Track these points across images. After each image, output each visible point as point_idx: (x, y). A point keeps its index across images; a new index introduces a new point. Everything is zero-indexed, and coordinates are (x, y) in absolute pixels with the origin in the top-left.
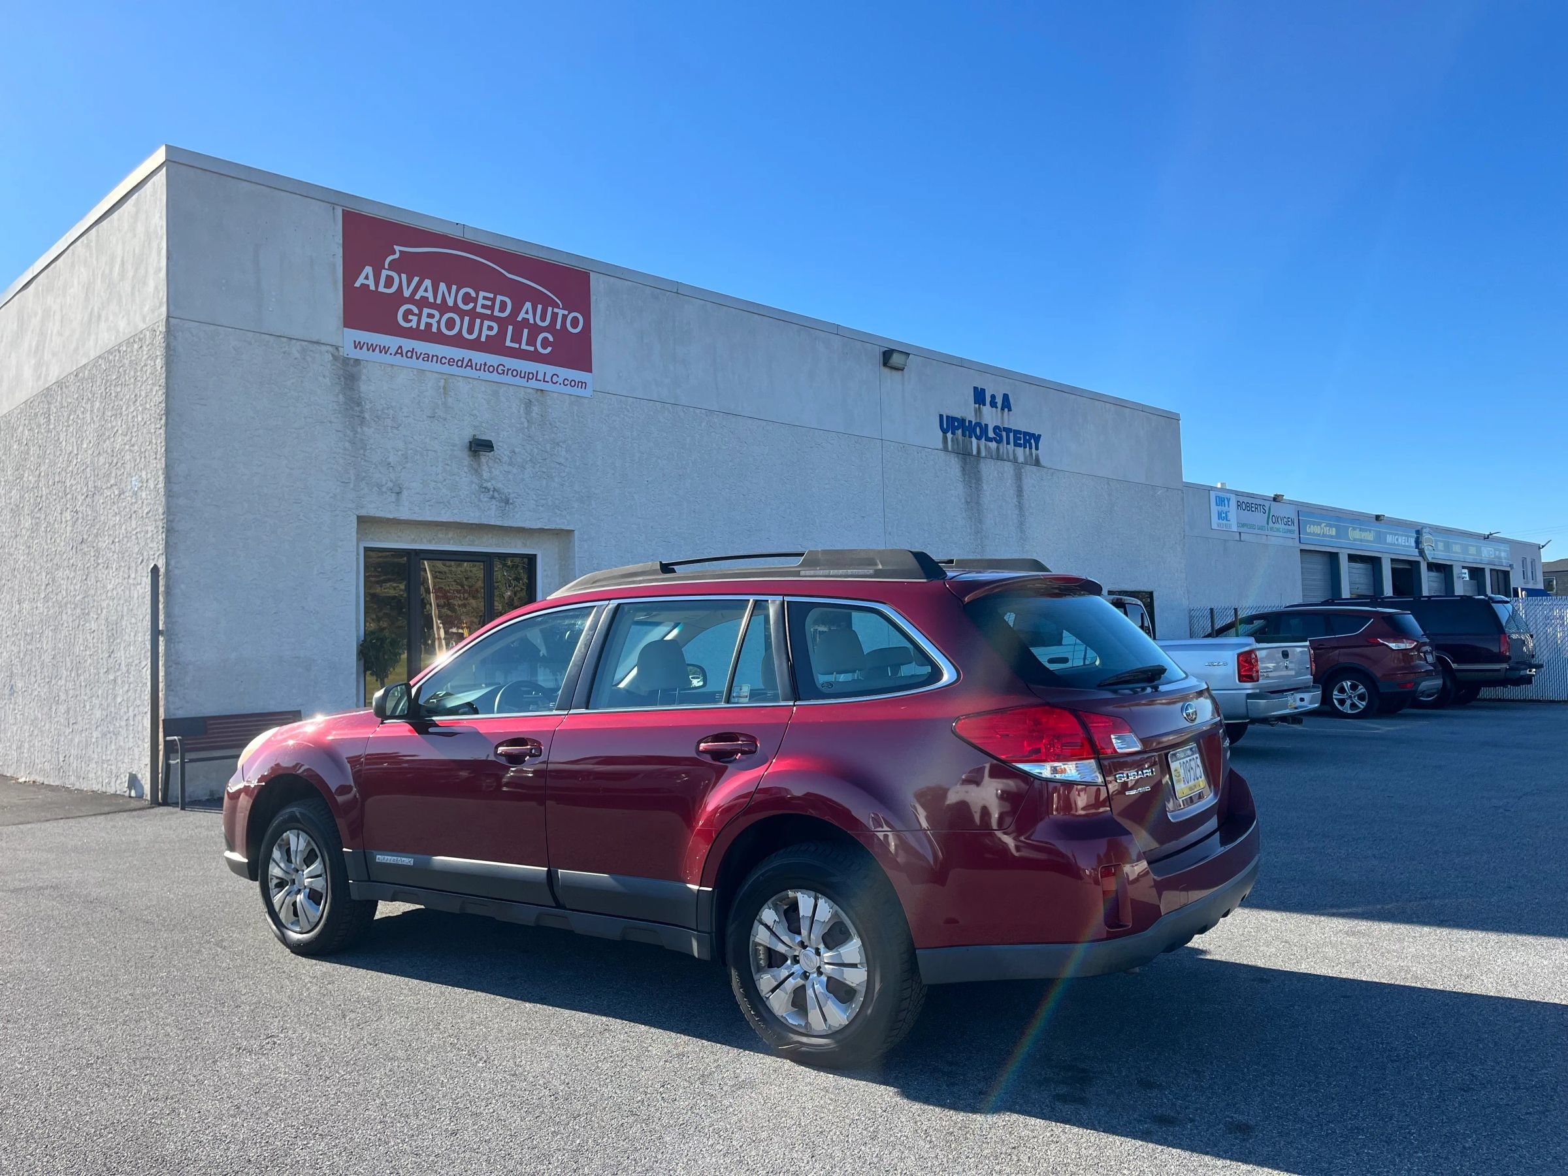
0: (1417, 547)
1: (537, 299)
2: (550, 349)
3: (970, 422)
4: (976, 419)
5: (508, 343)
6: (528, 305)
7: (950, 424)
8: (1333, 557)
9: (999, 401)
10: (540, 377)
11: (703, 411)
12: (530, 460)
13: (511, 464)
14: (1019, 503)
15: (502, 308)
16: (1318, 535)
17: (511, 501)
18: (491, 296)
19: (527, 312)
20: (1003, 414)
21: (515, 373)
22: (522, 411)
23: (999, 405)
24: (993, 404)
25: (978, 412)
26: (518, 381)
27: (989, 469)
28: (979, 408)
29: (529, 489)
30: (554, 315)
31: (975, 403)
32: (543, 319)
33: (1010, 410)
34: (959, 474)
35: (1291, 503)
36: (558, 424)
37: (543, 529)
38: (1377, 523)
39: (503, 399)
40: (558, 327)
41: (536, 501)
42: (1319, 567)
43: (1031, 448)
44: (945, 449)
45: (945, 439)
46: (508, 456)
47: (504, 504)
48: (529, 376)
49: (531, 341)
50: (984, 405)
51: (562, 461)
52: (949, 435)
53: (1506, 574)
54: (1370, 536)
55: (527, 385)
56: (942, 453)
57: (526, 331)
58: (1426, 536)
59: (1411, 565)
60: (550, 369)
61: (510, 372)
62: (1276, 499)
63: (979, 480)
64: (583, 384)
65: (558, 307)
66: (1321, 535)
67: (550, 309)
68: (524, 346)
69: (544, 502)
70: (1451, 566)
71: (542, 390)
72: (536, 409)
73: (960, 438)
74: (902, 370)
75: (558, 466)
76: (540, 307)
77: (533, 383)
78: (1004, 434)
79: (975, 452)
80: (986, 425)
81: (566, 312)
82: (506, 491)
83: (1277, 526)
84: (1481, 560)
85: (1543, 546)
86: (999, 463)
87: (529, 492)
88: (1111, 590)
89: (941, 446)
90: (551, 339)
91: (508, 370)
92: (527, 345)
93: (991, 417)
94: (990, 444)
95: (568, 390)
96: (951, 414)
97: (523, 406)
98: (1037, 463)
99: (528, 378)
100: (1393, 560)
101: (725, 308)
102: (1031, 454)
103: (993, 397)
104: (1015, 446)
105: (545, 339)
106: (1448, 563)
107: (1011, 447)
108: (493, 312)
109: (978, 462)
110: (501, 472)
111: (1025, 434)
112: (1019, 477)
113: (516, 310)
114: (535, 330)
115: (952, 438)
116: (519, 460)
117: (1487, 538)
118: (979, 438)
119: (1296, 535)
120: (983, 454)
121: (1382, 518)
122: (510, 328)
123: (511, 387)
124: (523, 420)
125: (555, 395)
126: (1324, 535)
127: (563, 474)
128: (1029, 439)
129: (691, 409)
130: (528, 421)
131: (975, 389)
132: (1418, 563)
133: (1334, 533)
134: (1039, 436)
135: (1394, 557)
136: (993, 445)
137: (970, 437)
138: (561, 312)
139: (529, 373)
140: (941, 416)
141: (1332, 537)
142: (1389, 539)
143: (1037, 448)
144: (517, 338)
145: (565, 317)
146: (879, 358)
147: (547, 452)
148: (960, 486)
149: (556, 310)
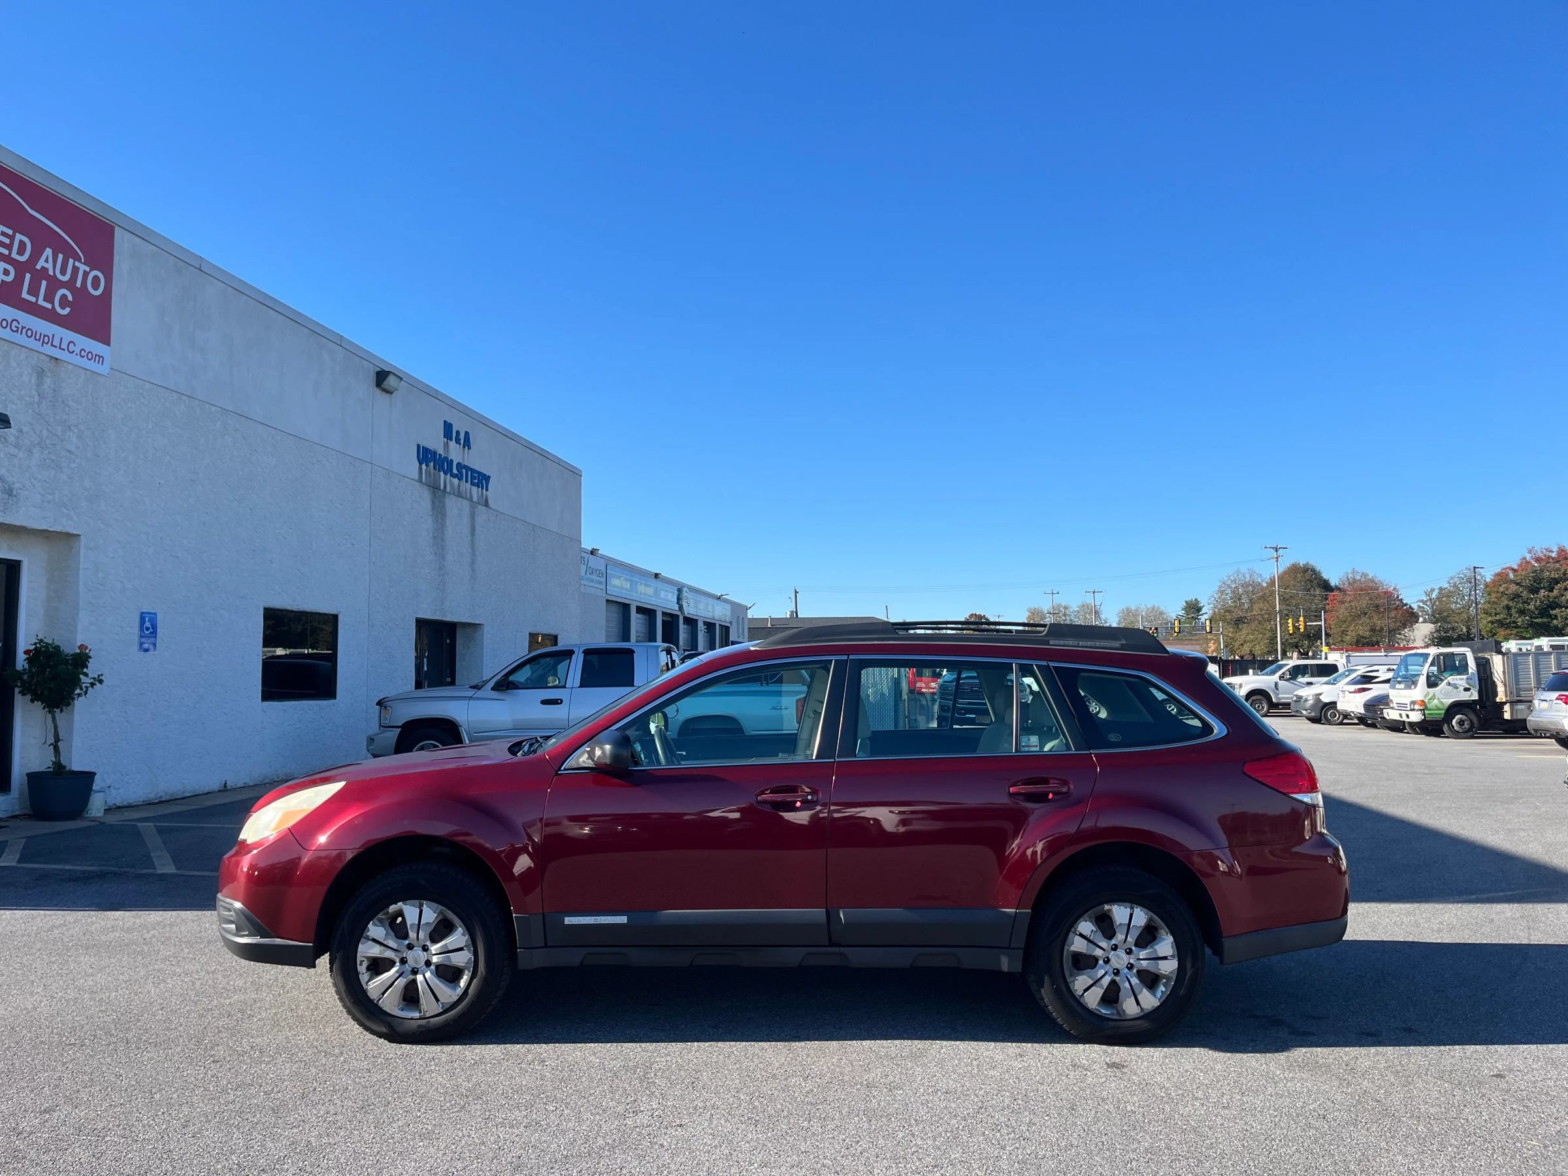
0: (678, 603)
1: (59, 246)
2: (68, 310)
3: (440, 455)
4: (445, 454)
5: (25, 295)
6: (48, 252)
7: (425, 455)
8: (625, 608)
9: (462, 436)
10: (57, 342)
11: (219, 409)
12: (39, 444)
13: (17, 446)
14: (472, 541)
15: (21, 251)
16: (618, 587)
17: (15, 493)
18: (10, 232)
19: (46, 260)
20: (464, 450)
21: (29, 333)
22: (33, 381)
23: (462, 442)
24: (458, 441)
25: (446, 446)
26: (32, 343)
27: (452, 504)
28: (447, 442)
29: (35, 479)
30: (75, 270)
31: (445, 437)
32: (63, 272)
33: (469, 448)
34: (429, 507)
35: (603, 557)
36: (71, 403)
37: (47, 530)
38: (655, 581)
39: (14, 364)
40: (78, 285)
41: (43, 495)
42: (615, 614)
43: (482, 489)
44: (420, 481)
45: (421, 469)
46: (15, 436)
47: (7, 496)
48: (45, 339)
49: (49, 298)
50: (451, 440)
51: (73, 449)
52: (424, 466)
53: (727, 628)
54: (650, 591)
55: (41, 350)
56: (418, 484)
57: (44, 283)
58: (685, 594)
59: (672, 619)
60: (67, 335)
61: (24, 330)
62: (593, 552)
63: (444, 515)
64: (100, 358)
65: (80, 261)
66: (620, 587)
67: (71, 261)
68: (41, 302)
69: (51, 497)
70: (697, 620)
71: (57, 359)
72: (48, 381)
73: (432, 470)
74: (392, 393)
75: (68, 454)
76: (61, 256)
77: (48, 349)
78: (464, 471)
79: (442, 487)
80: (452, 461)
81: (88, 269)
82: (10, 479)
83: (592, 577)
84: (713, 616)
85: (750, 608)
86: (460, 499)
87: (35, 483)
88: (531, 632)
89: (416, 477)
90: (70, 298)
91: (23, 328)
92: (44, 300)
93: (455, 453)
94: (453, 479)
95: (84, 362)
96: (425, 446)
97: (35, 375)
98: (486, 504)
99: (43, 342)
100: (664, 613)
101: (244, 297)
102: (482, 494)
103: (458, 433)
104: (471, 484)
105: (64, 297)
106: (695, 618)
107: (469, 484)
108: (10, 253)
109: (444, 497)
110: (6, 455)
111: (478, 472)
112: (473, 516)
113: (35, 256)
114: (54, 285)
115: (426, 469)
116: (26, 441)
117: (719, 598)
118: (445, 474)
119: (603, 587)
120: (448, 489)
121: (660, 576)
122: (28, 276)
123: (24, 350)
124: (34, 392)
125: (71, 367)
126: (622, 588)
127: (73, 465)
128: (481, 480)
129: (207, 406)
130: (39, 395)
131: (445, 422)
132: (678, 616)
133: (628, 587)
134: (489, 477)
135: (665, 611)
136: (456, 481)
137: (439, 471)
138: (83, 268)
139: (45, 336)
140: (418, 446)
141: (627, 590)
142: (663, 594)
143: (487, 490)
144: (33, 291)
145: (86, 274)
146: (372, 379)
147: (57, 436)
148: (430, 520)
149: (77, 264)
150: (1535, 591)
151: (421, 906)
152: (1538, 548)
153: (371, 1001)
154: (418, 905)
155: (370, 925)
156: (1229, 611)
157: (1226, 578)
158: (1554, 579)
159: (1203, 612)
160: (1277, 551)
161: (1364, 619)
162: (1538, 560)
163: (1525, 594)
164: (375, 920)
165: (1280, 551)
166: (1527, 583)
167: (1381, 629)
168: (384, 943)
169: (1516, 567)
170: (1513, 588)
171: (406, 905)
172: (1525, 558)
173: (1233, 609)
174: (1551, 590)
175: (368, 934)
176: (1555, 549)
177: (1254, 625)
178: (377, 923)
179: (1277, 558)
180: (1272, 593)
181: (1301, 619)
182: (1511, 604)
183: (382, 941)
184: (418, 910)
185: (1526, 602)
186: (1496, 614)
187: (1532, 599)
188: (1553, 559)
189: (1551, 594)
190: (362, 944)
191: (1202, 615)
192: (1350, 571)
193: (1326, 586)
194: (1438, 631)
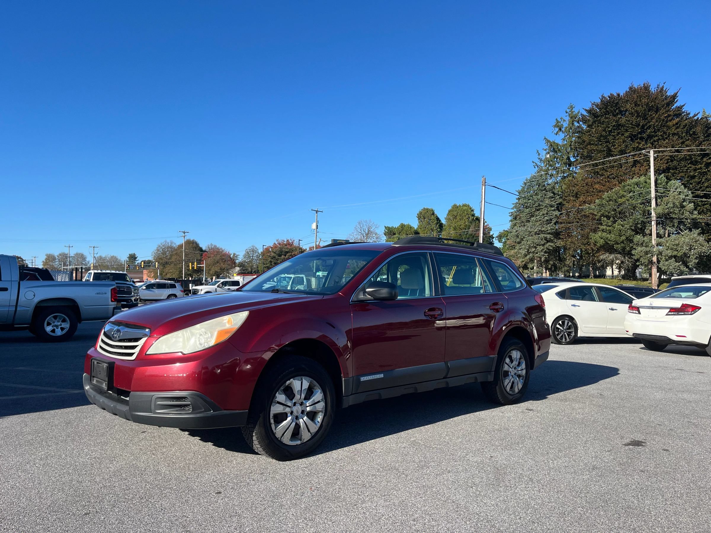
150: (280, 256)
151: (302, 379)
152: (280, 240)
153: (277, 439)
154: (300, 379)
155: (277, 395)
156: (161, 259)
157: (160, 244)
158: (286, 252)
159: (137, 259)
160: (184, 233)
161: (218, 264)
162: (280, 244)
163: (277, 257)
164: (279, 391)
165: (186, 234)
166: (277, 253)
167: (224, 268)
168: (285, 404)
169: (272, 247)
170: (273, 254)
171: (295, 380)
172: (275, 244)
173: (163, 258)
174: (285, 256)
175: (276, 400)
176: (286, 241)
177: (172, 265)
178: (281, 393)
179: (184, 236)
180: (181, 252)
181: (195, 263)
182: (272, 260)
183: (284, 403)
184: (300, 382)
185: (277, 260)
186: (267, 264)
187: (279, 259)
188: (285, 244)
189: (285, 257)
190: (273, 406)
191: (137, 261)
192: (210, 244)
193: (201, 250)
194: (241, 270)
